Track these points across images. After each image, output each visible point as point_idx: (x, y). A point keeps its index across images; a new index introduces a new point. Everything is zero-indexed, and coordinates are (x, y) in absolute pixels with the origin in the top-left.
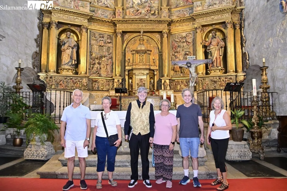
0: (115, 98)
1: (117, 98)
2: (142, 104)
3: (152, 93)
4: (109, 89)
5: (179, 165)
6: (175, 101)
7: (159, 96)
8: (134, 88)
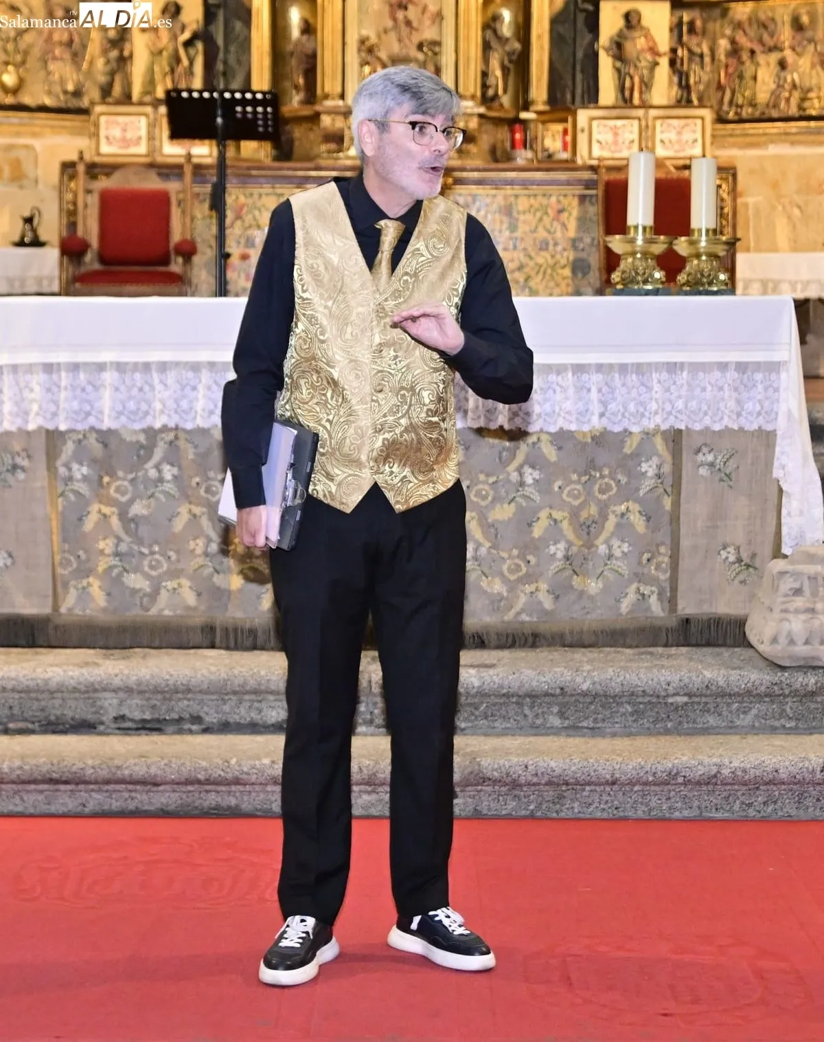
0: (153, 183)
1: (172, 186)
2: (390, 232)
3: (503, 134)
4: (77, 94)
6: (721, 214)
7: (569, 165)
8: (328, 82)
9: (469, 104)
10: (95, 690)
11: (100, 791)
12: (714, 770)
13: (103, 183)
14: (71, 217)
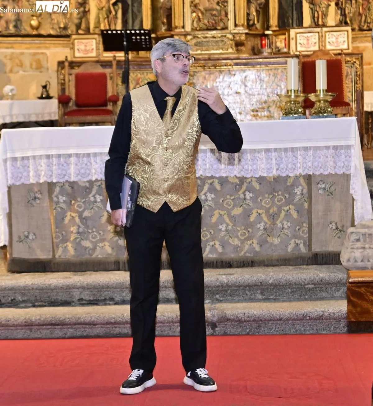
0: (99, 70)
1: (108, 71)
2: (170, 102)
3: (257, 41)
4: (65, 28)
5: (339, 294)
7: (287, 55)
8: (177, 21)
9: (241, 28)
10: (70, 288)
11: (72, 328)
12: (321, 313)
13: (77, 70)
14: (63, 86)
